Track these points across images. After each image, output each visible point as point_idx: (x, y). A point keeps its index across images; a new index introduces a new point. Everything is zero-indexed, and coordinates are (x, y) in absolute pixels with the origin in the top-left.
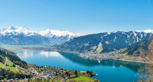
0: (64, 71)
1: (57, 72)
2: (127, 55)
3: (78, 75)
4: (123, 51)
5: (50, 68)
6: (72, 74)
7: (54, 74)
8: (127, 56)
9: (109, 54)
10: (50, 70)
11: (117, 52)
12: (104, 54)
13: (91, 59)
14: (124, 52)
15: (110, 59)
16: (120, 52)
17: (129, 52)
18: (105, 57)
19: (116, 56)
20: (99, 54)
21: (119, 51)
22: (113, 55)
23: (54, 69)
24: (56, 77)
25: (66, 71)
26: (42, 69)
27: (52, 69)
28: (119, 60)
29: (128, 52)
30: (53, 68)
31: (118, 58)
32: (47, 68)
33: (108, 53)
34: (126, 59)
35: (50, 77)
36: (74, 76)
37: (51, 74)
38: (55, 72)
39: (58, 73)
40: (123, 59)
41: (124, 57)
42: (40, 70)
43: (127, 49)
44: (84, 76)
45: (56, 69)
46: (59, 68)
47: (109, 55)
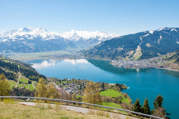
0: (90, 84)
1: (81, 86)
2: (175, 63)
3: (105, 89)
4: (170, 57)
5: (73, 80)
6: (99, 87)
7: (78, 88)
8: (175, 64)
10: (73, 83)
11: (161, 59)
12: (143, 61)
13: (125, 68)
14: (171, 58)
15: (149, 68)
16: (165, 58)
18: (144, 65)
19: (159, 63)
20: (136, 62)
21: (164, 56)
22: (156, 62)
23: (78, 82)
24: (79, 91)
26: (64, 82)
28: (163, 69)
29: (176, 58)
30: (78, 80)
31: (162, 67)
32: (70, 80)
33: (148, 60)
34: (173, 67)
35: (73, 92)
36: (100, 90)
37: (75, 88)
38: (79, 86)
39: (83, 87)
40: (168, 67)
41: (170, 65)
42: (62, 84)
43: (176, 53)
44: (112, 90)
45: (81, 81)
46: (85, 80)
47: (150, 62)
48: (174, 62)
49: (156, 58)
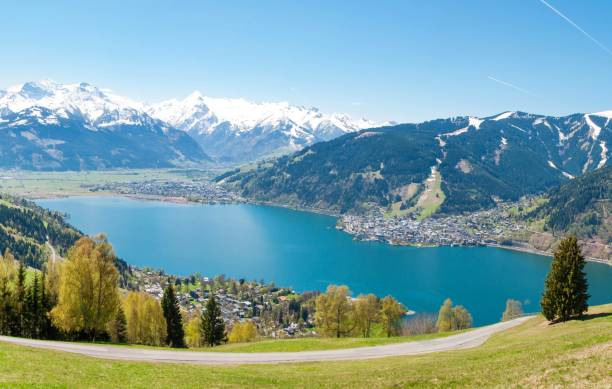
0: (283, 298)
1: (255, 304)
2: (545, 230)
4: (530, 210)
5: (223, 284)
7: (245, 310)
8: (545, 234)
9: (471, 222)
10: (225, 292)
11: (505, 214)
12: (449, 219)
13: (391, 243)
14: (534, 215)
15: (469, 244)
16: (517, 213)
17: (554, 215)
18: (452, 235)
20: (426, 223)
21: (514, 209)
22: (489, 227)
23: (240, 289)
25: (289, 298)
27: (235, 292)
28: (512, 248)
29: (548, 214)
30: (238, 284)
31: (508, 243)
33: (464, 218)
34: (540, 245)
37: (235, 310)
38: (248, 303)
39: (260, 307)
40: (526, 244)
41: (532, 238)
43: (548, 201)
45: (251, 287)
46: (262, 283)
47: (469, 224)
48: (542, 227)
49: (488, 213)
